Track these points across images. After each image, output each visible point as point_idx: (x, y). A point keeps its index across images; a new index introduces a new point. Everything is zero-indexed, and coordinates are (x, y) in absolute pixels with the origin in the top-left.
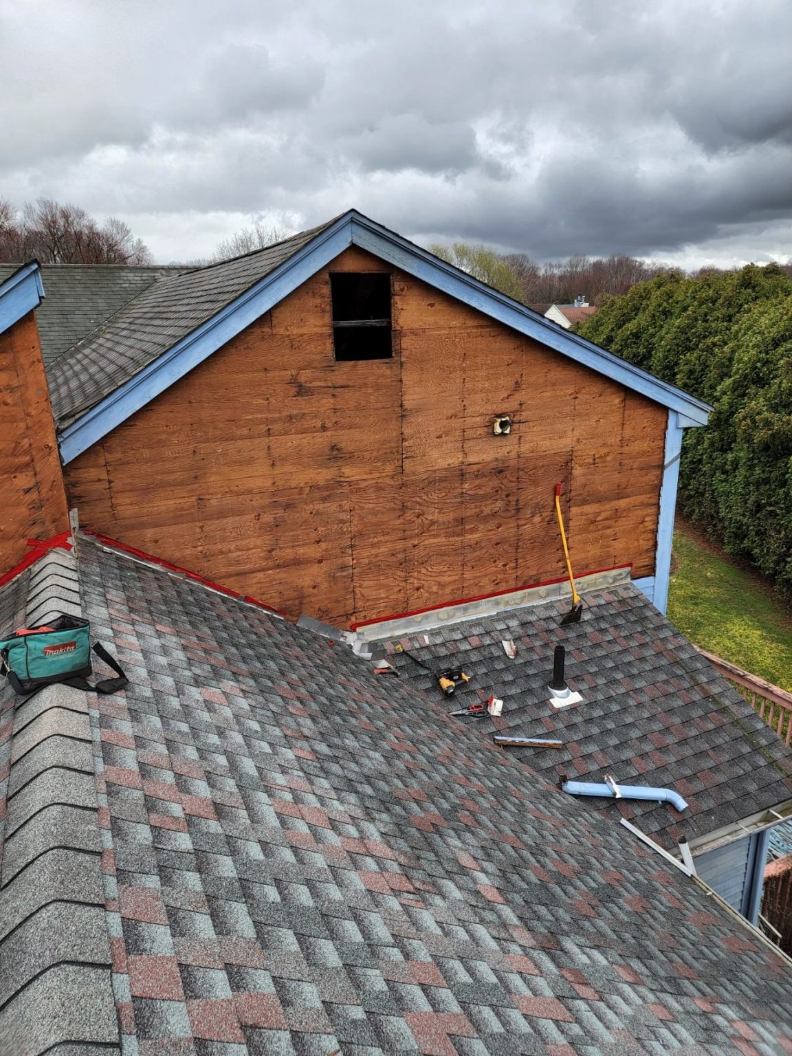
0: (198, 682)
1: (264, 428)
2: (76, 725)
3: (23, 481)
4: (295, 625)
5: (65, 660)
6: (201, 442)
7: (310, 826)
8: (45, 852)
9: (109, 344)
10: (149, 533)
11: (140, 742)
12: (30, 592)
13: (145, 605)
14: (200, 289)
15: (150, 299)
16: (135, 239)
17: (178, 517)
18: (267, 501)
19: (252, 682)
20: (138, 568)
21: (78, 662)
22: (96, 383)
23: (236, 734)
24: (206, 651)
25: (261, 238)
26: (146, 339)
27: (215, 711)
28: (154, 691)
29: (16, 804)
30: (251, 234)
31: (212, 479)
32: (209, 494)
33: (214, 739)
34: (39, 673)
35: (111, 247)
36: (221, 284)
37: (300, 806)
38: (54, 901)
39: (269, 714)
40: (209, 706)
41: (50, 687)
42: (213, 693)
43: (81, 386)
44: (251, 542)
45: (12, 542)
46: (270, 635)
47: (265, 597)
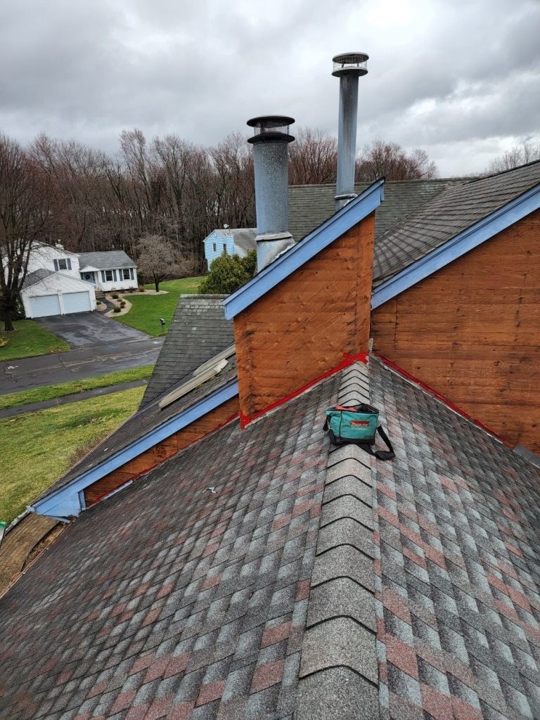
0: (438, 470)
1: (517, 297)
2: (363, 474)
3: (348, 317)
4: (511, 451)
5: (361, 431)
6: (465, 303)
7: (515, 605)
8: (343, 545)
9: (407, 233)
10: (416, 361)
11: (400, 498)
12: (341, 385)
13: (406, 408)
14: (482, 192)
15: (439, 202)
16: (430, 161)
17: (437, 354)
18: (507, 353)
19: (476, 483)
20: (404, 384)
21: (368, 434)
22: (398, 258)
23: (462, 515)
24: (444, 451)
25: (527, 153)
26: (435, 229)
27: (448, 494)
28: (410, 467)
29: (327, 509)
30: (520, 150)
31: (467, 330)
32: (462, 341)
33: (447, 513)
34: (346, 435)
35: (412, 169)
36: (501, 188)
37: (508, 586)
38: (346, 577)
39: (488, 510)
40: (445, 489)
41: (350, 445)
42: (448, 480)
43: (387, 260)
44: (488, 381)
45: (335, 353)
46: (491, 453)
47: (490, 423)
